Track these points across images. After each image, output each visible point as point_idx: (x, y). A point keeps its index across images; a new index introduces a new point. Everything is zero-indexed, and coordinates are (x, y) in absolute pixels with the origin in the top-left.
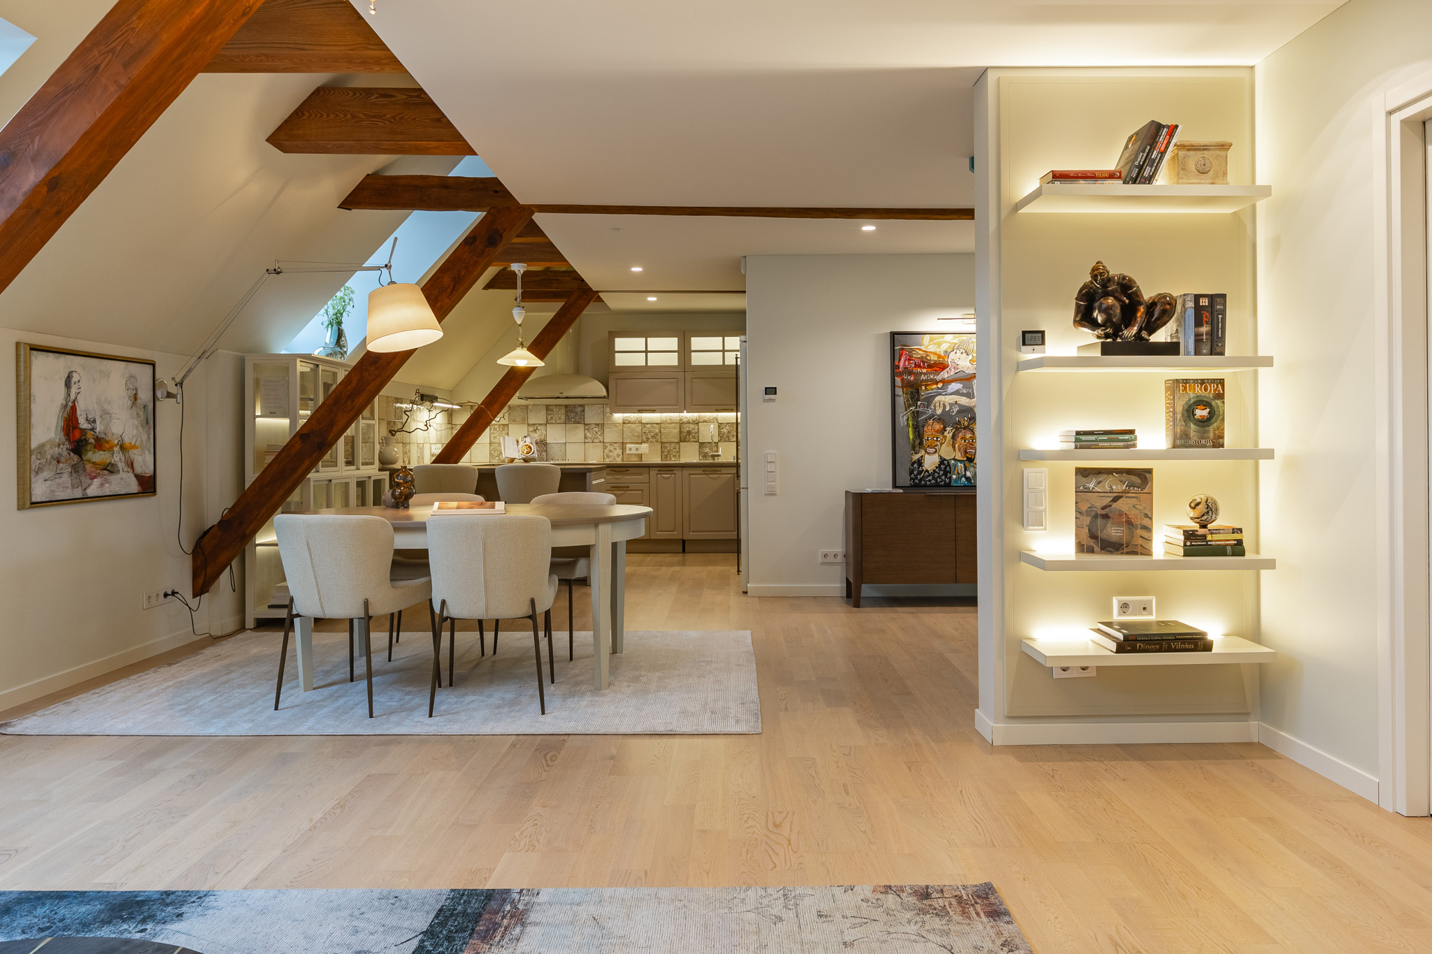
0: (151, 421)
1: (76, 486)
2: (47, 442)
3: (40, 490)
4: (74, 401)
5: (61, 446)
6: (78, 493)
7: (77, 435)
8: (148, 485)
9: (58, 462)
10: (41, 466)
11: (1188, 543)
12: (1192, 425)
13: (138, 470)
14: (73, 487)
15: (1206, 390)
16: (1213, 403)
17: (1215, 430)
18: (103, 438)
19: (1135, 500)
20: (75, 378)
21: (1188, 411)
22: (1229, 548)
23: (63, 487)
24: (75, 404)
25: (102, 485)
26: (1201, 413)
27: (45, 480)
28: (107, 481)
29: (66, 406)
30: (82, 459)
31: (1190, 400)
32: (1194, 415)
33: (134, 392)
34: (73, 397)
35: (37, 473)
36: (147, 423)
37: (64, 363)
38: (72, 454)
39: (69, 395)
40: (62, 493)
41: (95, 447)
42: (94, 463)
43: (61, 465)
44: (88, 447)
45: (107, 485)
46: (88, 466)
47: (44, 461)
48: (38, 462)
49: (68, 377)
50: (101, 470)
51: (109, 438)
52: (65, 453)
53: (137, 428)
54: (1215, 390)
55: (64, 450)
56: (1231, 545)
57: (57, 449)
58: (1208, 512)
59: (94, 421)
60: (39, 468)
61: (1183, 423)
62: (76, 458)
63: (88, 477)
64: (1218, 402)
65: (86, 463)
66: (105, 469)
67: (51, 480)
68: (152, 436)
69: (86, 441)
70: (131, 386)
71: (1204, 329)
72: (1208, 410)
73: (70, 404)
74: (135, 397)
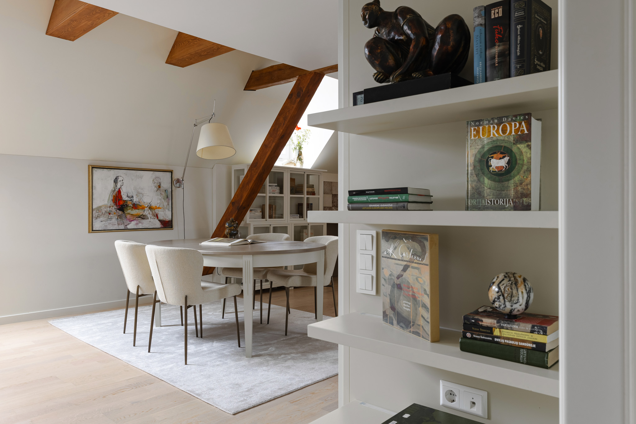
0: (169, 197)
1: (120, 224)
2: (103, 205)
3: (98, 225)
4: (120, 188)
5: (111, 207)
6: (122, 227)
7: (121, 203)
8: (167, 225)
9: (110, 214)
10: (98, 215)
11: (469, 335)
12: (486, 181)
13: (161, 217)
14: (119, 224)
15: (504, 131)
16: (515, 149)
17: (516, 186)
18: (138, 204)
19: (416, 271)
20: (120, 179)
21: (480, 161)
22: (523, 353)
23: (113, 225)
24: (120, 190)
25: (137, 224)
26: (498, 163)
27: (101, 221)
28: (140, 222)
29: (115, 190)
30: (124, 213)
31: (483, 147)
32: (489, 166)
33: (159, 184)
34: (119, 186)
35: (96, 218)
36: (167, 197)
37: (113, 174)
38: (118, 211)
39: (116, 186)
40: (112, 227)
41: (132, 208)
42: (131, 214)
43: (111, 215)
44: (128, 208)
45: (140, 224)
46: (128, 216)
47: (101, 214)
48: (97, 214)
49: (116, 178)
50: (137, 217)
51: (142, 204)
52: (114, 210)
53: (160, 200)
54: (517, 131)
55: (114, 209)
56: (527, 349)
57: (109, 208)
58: (499, 298)
59: (132, 197)
60: (98, 216)
61: (475, 178)
62: (120, 212)
63: (128, 220)
64: (522, 147)
65: (126, 214)
66: (139, 217)
67: (105, 222)
68: (170, 203)
69: (127, 206)
70: (156, 182)
71: (496, 50)
72: (507, 159)
73: (117, 190)
74: (159, 187)
